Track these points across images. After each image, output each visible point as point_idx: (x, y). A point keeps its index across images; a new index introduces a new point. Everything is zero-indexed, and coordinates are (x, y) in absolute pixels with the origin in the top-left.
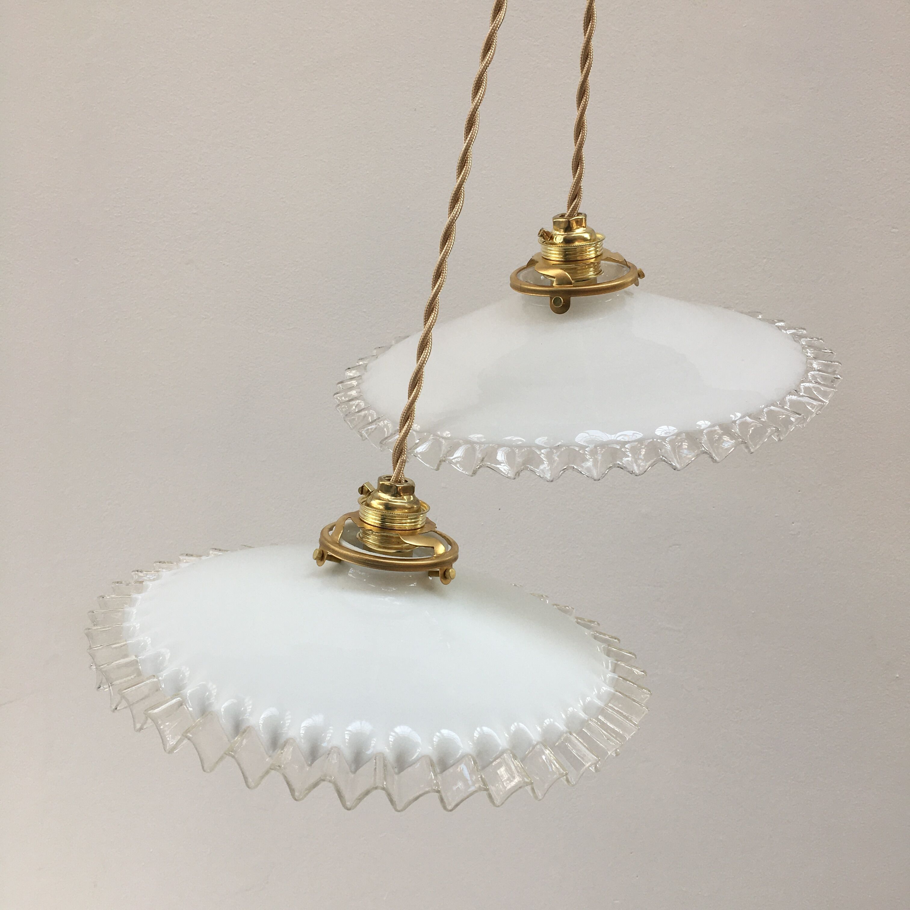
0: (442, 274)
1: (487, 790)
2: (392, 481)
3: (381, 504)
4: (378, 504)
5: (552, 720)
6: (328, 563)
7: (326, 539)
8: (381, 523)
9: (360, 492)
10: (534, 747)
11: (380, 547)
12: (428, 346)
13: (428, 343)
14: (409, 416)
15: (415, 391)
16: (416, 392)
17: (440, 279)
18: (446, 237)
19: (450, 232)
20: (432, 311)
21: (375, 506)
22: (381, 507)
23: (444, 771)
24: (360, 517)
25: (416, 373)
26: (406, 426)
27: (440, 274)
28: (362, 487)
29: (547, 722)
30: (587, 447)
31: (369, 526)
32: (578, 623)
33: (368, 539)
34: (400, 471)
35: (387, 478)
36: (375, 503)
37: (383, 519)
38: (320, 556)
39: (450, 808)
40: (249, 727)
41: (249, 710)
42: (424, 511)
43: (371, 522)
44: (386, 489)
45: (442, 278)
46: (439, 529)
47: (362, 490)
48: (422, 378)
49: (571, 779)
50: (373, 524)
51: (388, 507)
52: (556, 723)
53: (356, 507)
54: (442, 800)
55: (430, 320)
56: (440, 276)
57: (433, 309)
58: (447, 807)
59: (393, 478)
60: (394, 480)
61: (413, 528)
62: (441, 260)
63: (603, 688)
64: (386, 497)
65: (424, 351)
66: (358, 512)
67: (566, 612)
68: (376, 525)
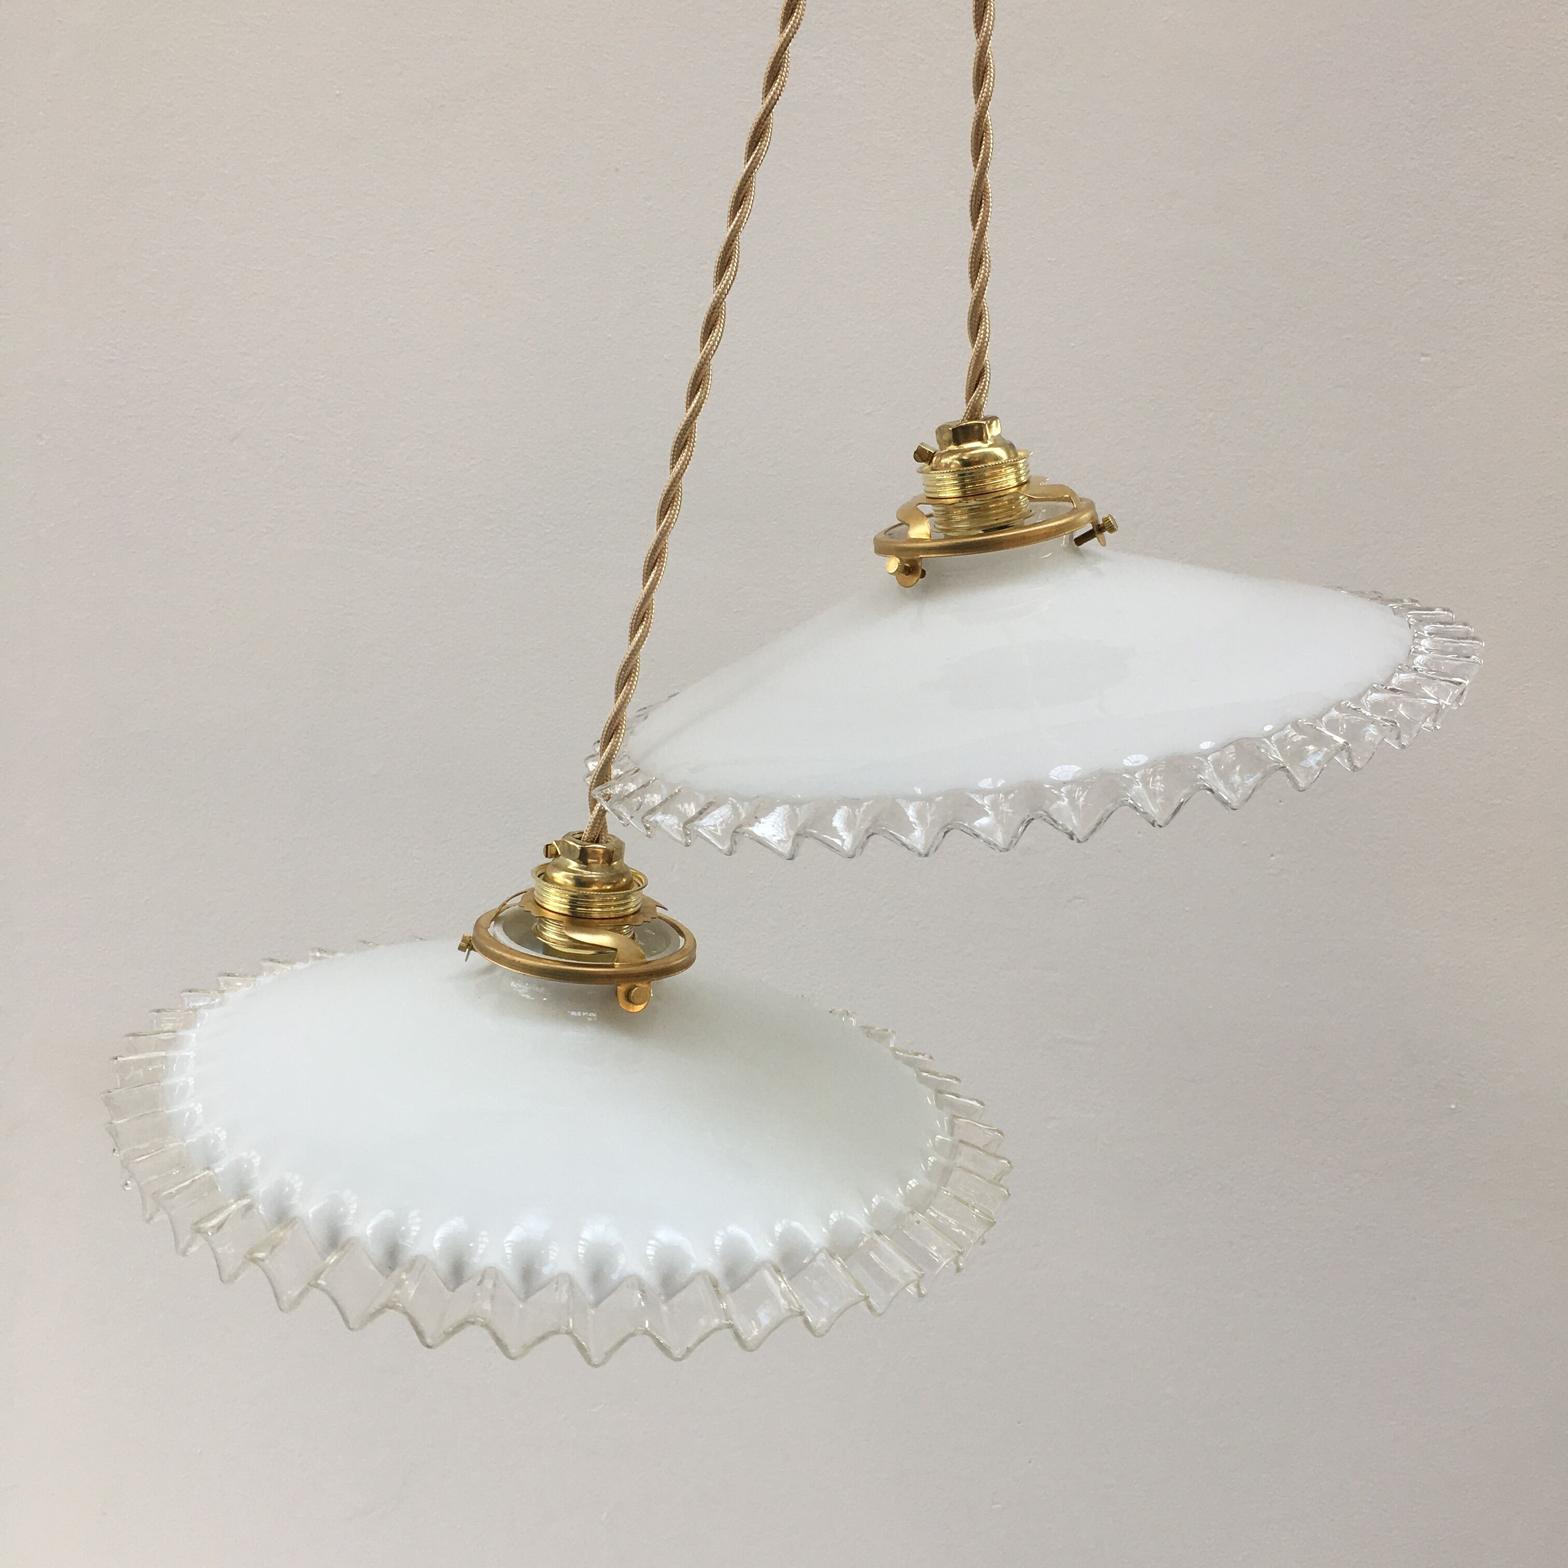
2: (584, 838)
3: (568, 878)
4: (564, 879)
21: (559, 882)
22: (569, 882)
31: (551, 913)
35: (576, 836)
36: (560, 877)
37: (574, 903)
38: (466, 945)
40: (350, 1239)
41: (352, 1212)
42: (639, 885)
47: (547, 851)
50: (555, 910)
51: (580, 882)
52: (852, 1220)
53: (531, 882)
59: (586, 835)
66: (533, 890)
68: (562, 912)
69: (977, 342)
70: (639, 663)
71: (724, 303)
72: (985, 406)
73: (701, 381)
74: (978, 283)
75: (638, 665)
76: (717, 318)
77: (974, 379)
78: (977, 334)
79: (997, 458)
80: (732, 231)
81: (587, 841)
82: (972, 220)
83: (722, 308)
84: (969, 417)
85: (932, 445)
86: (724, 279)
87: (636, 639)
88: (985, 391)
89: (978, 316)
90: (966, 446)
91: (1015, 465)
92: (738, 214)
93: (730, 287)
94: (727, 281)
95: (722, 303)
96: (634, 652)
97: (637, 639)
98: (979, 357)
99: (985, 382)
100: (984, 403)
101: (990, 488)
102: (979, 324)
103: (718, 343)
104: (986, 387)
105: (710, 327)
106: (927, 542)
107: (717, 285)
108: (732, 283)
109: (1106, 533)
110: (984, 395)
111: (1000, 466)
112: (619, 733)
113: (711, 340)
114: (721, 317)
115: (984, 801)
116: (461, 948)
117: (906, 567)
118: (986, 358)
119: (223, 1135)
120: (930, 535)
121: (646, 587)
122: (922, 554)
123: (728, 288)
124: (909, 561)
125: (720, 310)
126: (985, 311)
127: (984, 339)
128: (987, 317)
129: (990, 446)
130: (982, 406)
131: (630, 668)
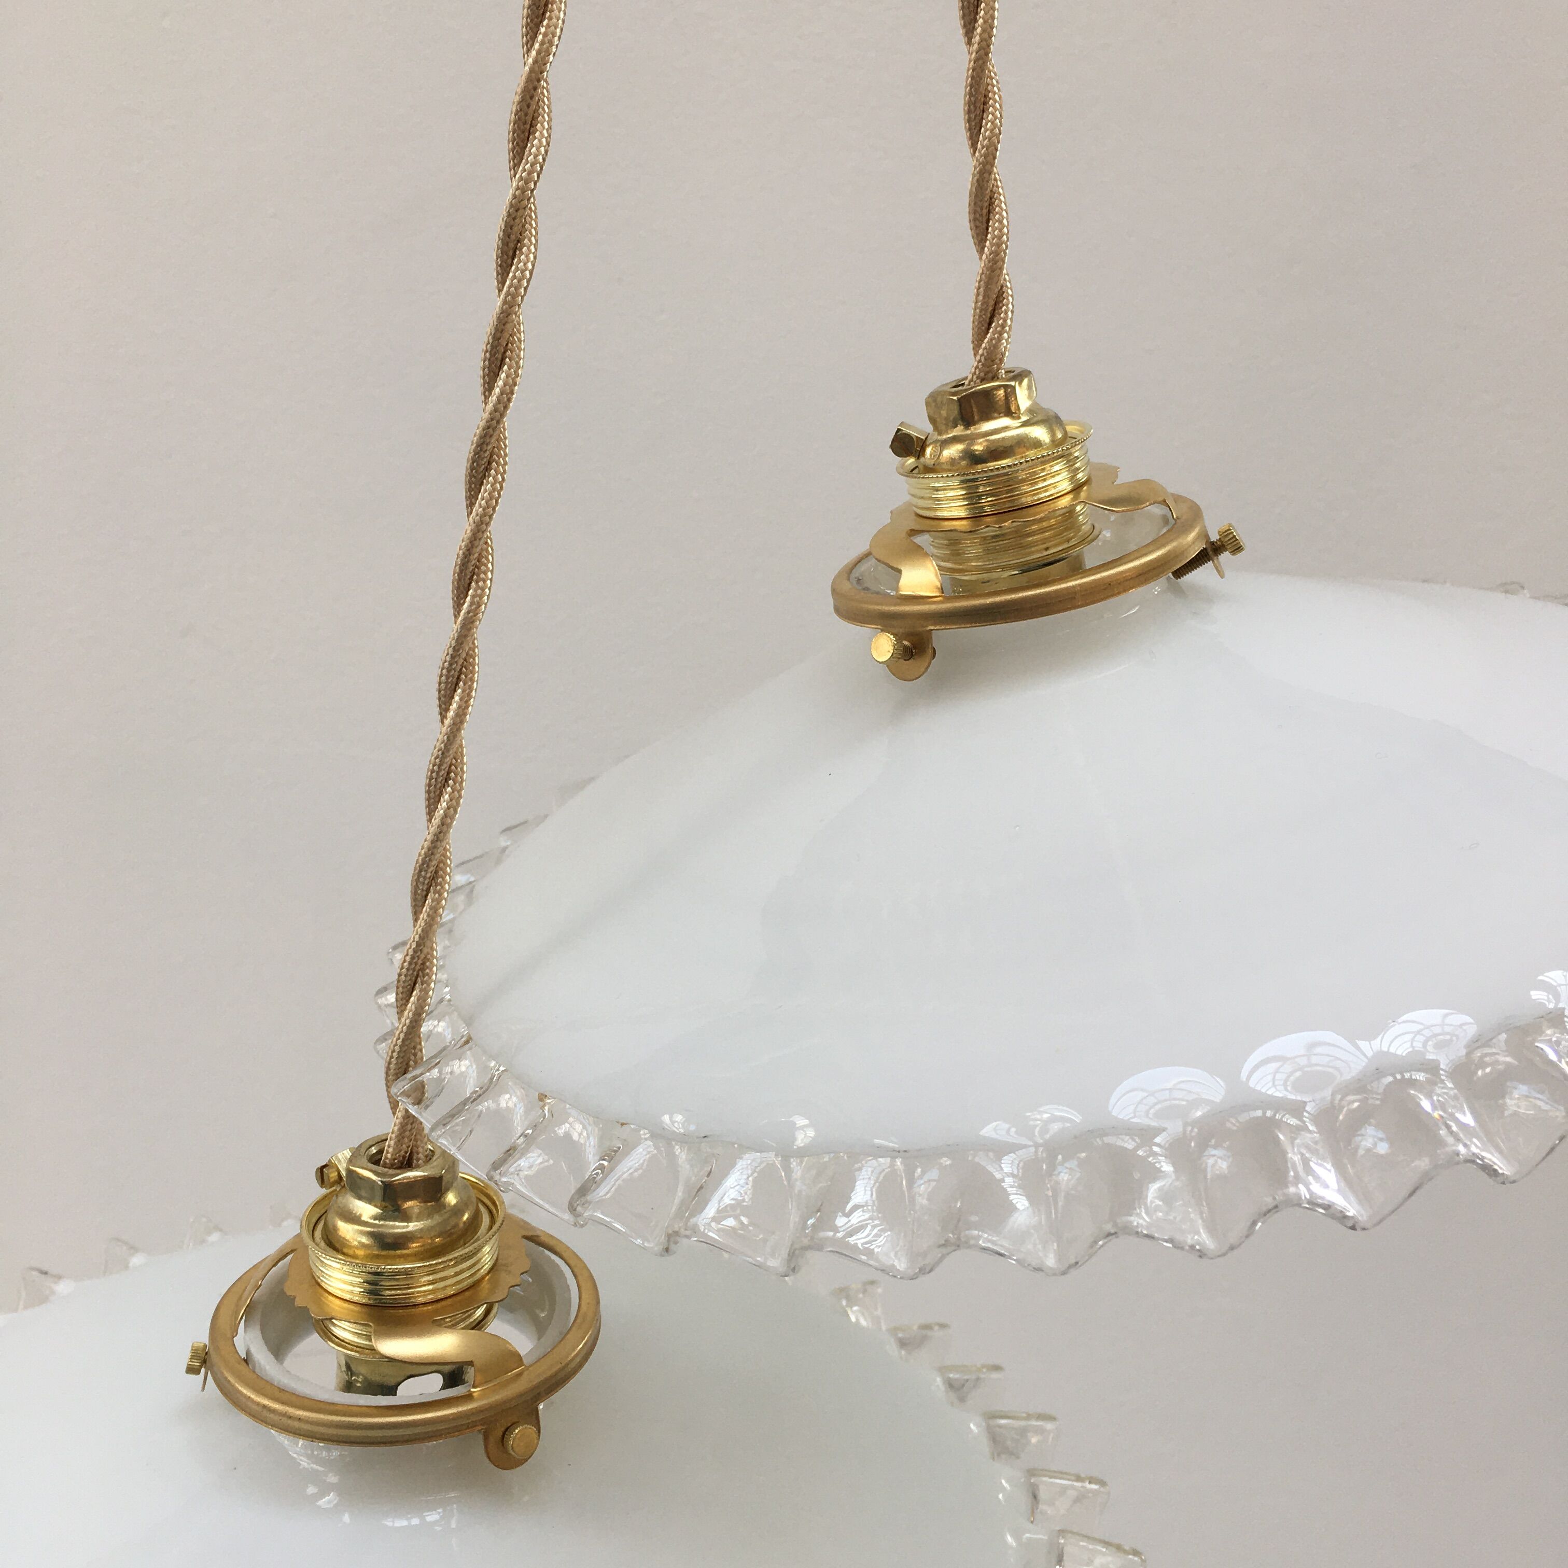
3: (364, 1235)
22: (366, 1244)
30: (1159, 1131)
31: (342, 1303)
68: (360, 1300)
69: (988, 243)
70: (449, 850)
71: (532, 200)
72: (1007, 353)
73: (507, 345)
74: (985, 138)
75: (448, 854)
76: (524, 226)
77: (986, 310)
78: (987, 229)
79: (1037, 444)
80: (535, 62)
81: (392, 1166)
82: (965, 26)
83: (530, 208)
84: (982, 375)
85: (920, 426)
86: (530, 154)
87: (440, 812)
88: (1007, 328)
89: (987, 197)
90: (987, 426)
91: (1066, 456)
92: (543, 30)
93: (541, 168)
94: (536, 156)
95: (529, 200)
96: (439, 838)
97: (442, 812)
98: (993, 269)
99: (1006, 313)
100: (1005, 348)
101: (1027, 500)
102: (989, 212)
103: (531, 274)
104: (1009, 322)
105: (512, 245)
106: (935, 603)
107: (516, 165)
108: (544, 160)
109: (1225, 557)
110: (1005, 335)
111: (1041, 458)
112: (428, 974)
113: (517, 269)
114: (531, 225)
116: (191, 1370)
117: (905, 647)
118: (1005, 271)
120: (942, 589)
121: (447, 722)
122: (932, 625)
123: (539, 169)
124: (908, 636)
125: (528, 211)
126: (998, 187)
127: (1000, 237)
128: (1002, 197)
129: (1025, 424)
130: (1003, 355)
131: (434, 863)
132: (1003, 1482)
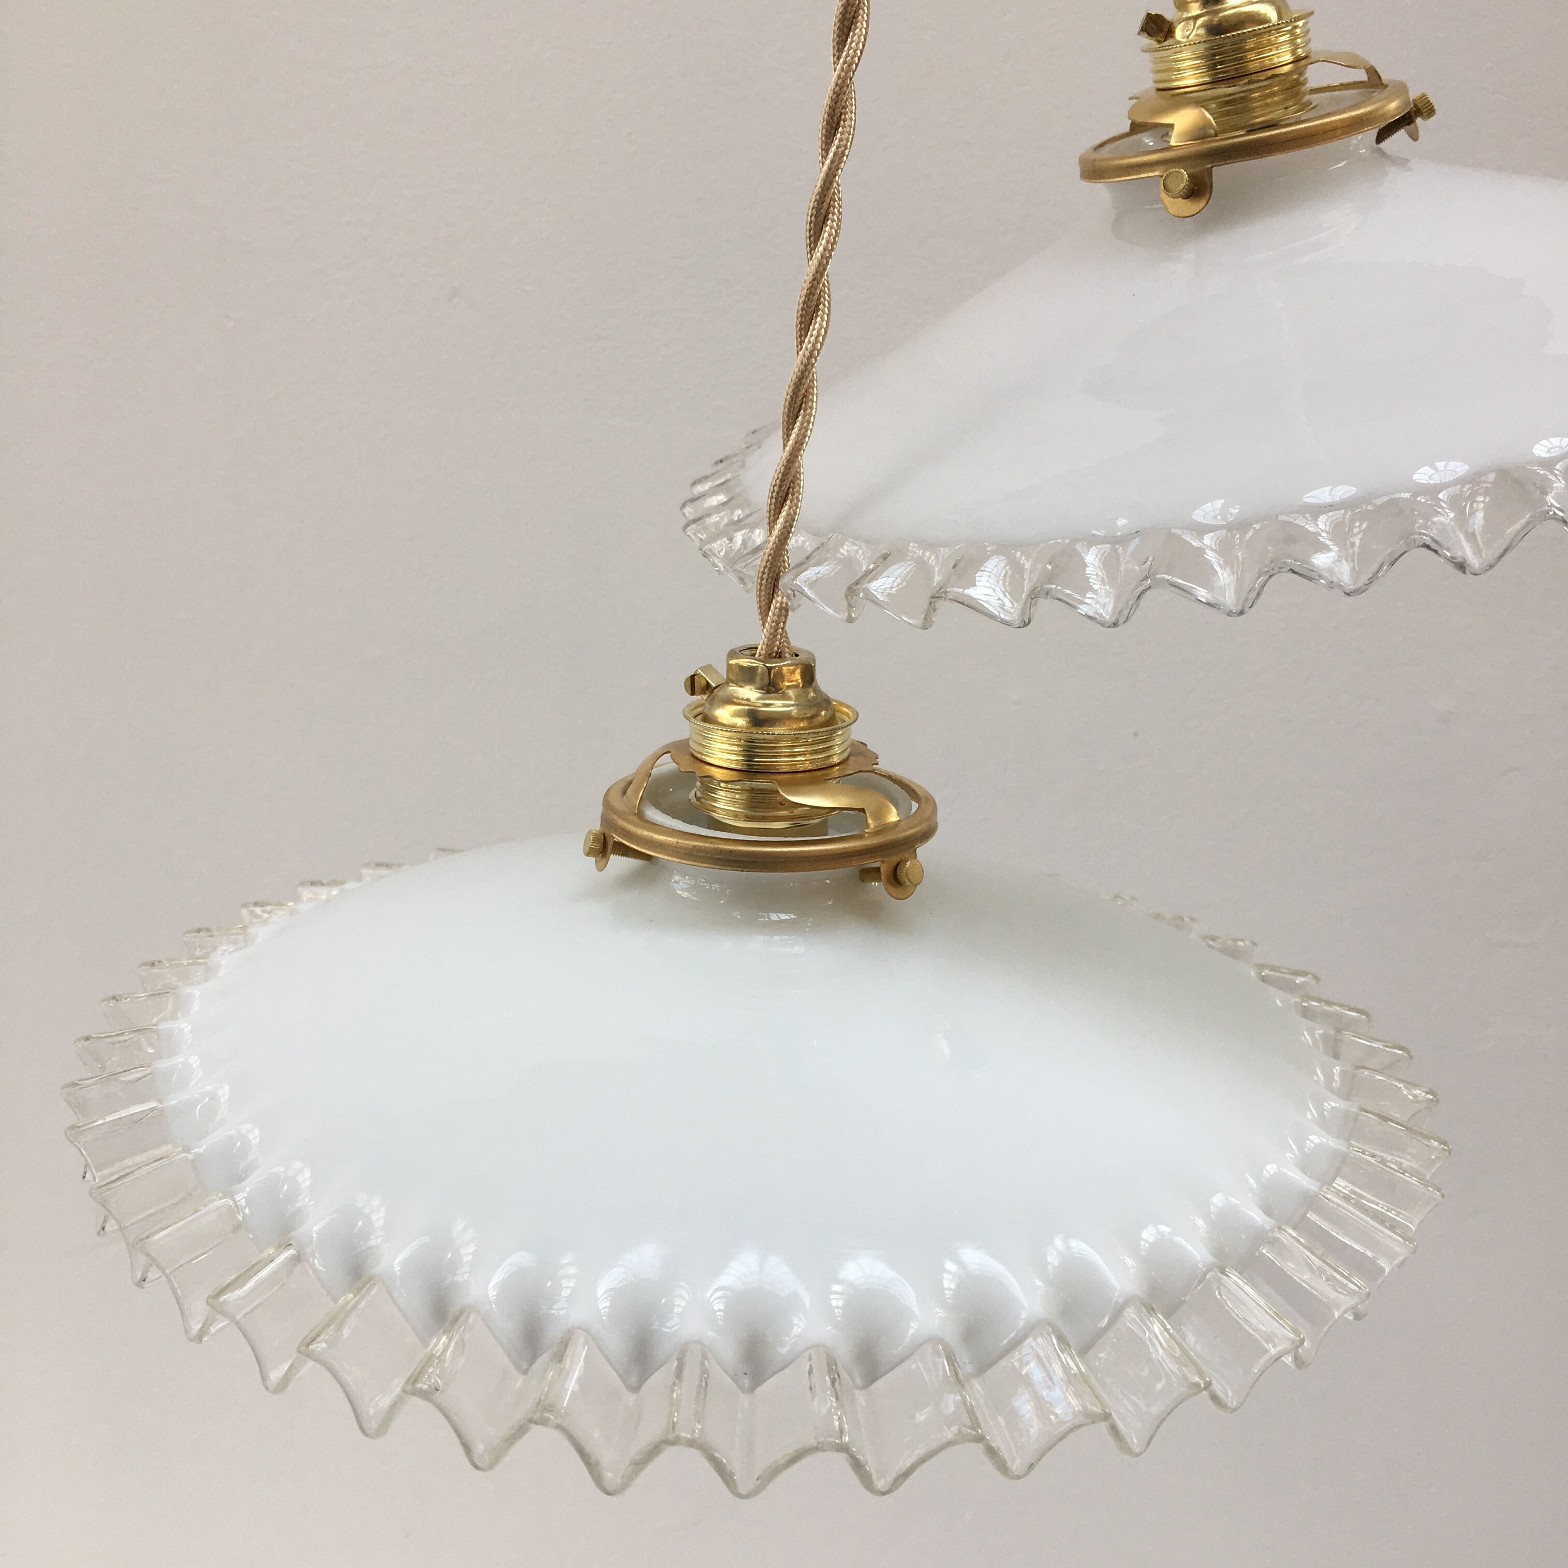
0: (842, 122)
1: (980, 1439)
2: (760, 655)
3: (738, 714)
4: (732, 716)
5: (1165, 1229)
6: (617, 862)
7: (615, 812)
8: (745, 761)
9: (690, 692)
10: (1118, 1312)
11: (749, 818)
12: (820, 312)
13: (821, 306)
14: (787, 495)
15: (796, 430)
16: (800, 430)
17: (839, 136)
18: (846, 23)
19: (854, 9)
20: (826, 218)
21: (725, 722)
22: (741, 722)
23: (873, 1381)
24: (693, 752)
25: (795, 384)
26: (781, 520)
27: (838, 123)
28: (693, 677)
29: (1148, 1235)
31: (715, 770)
32: (1264, 979)
33: (715, 800)
34: (776, 630)
35: (747, 652)
36: (724, 714)
37: (750, 749)
38: (598, 847)
39: (881, 1484)
42: (844, 721)
43: (720, 759)
44: (747, 676)
45: (842, 133)
46: (884, 765)
47: (693, 685)
48: (813, 395)
49: (1226, 1394)
50: (724, 765)
51: (757, 719)
52: (1179, 1240)
53: (682, 730)
54: (858, 1466)
55: (821, 245)
56: (837, 129)
57: (827, 213)
58: (876, 1483)
59: (762, 649)
60: (763, 652)
61: (819, 765)
62: (837, 85)
63: (1311, 1137)
64: (750, 693)
65: (811, 328)
66: (687, 740)
67: (1234, 953)
68: (734, 766)
79: (1263, 20)
91: (1289, 30)
101: (1256, 66)
109: (1421, 122)
111: (1268, 31)
115: (1317, 525)
119: (255, 1136)
132: (1278, 1001)
